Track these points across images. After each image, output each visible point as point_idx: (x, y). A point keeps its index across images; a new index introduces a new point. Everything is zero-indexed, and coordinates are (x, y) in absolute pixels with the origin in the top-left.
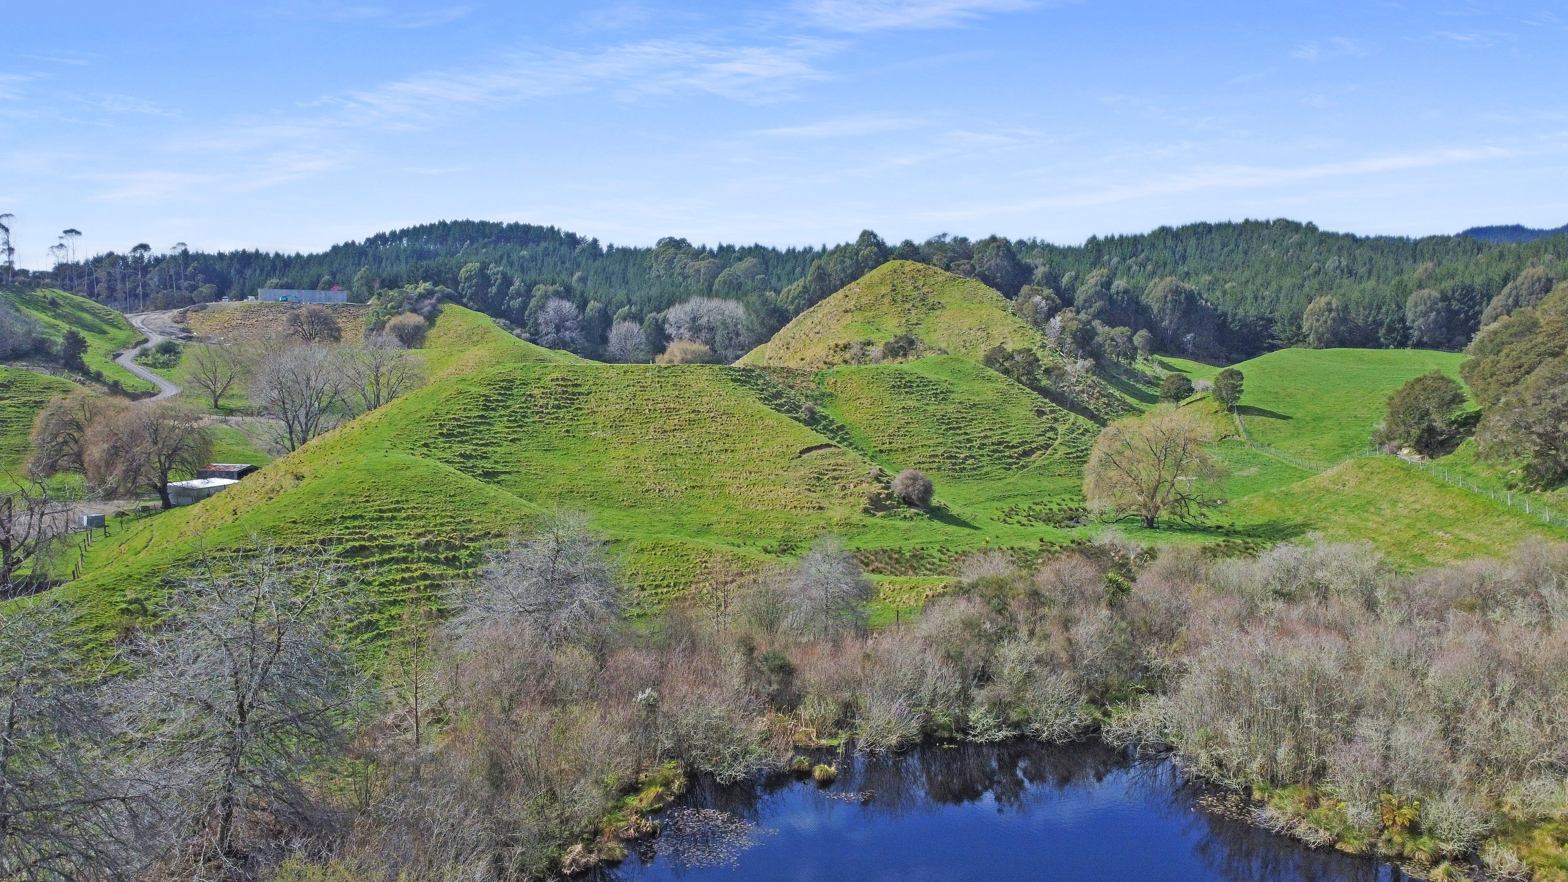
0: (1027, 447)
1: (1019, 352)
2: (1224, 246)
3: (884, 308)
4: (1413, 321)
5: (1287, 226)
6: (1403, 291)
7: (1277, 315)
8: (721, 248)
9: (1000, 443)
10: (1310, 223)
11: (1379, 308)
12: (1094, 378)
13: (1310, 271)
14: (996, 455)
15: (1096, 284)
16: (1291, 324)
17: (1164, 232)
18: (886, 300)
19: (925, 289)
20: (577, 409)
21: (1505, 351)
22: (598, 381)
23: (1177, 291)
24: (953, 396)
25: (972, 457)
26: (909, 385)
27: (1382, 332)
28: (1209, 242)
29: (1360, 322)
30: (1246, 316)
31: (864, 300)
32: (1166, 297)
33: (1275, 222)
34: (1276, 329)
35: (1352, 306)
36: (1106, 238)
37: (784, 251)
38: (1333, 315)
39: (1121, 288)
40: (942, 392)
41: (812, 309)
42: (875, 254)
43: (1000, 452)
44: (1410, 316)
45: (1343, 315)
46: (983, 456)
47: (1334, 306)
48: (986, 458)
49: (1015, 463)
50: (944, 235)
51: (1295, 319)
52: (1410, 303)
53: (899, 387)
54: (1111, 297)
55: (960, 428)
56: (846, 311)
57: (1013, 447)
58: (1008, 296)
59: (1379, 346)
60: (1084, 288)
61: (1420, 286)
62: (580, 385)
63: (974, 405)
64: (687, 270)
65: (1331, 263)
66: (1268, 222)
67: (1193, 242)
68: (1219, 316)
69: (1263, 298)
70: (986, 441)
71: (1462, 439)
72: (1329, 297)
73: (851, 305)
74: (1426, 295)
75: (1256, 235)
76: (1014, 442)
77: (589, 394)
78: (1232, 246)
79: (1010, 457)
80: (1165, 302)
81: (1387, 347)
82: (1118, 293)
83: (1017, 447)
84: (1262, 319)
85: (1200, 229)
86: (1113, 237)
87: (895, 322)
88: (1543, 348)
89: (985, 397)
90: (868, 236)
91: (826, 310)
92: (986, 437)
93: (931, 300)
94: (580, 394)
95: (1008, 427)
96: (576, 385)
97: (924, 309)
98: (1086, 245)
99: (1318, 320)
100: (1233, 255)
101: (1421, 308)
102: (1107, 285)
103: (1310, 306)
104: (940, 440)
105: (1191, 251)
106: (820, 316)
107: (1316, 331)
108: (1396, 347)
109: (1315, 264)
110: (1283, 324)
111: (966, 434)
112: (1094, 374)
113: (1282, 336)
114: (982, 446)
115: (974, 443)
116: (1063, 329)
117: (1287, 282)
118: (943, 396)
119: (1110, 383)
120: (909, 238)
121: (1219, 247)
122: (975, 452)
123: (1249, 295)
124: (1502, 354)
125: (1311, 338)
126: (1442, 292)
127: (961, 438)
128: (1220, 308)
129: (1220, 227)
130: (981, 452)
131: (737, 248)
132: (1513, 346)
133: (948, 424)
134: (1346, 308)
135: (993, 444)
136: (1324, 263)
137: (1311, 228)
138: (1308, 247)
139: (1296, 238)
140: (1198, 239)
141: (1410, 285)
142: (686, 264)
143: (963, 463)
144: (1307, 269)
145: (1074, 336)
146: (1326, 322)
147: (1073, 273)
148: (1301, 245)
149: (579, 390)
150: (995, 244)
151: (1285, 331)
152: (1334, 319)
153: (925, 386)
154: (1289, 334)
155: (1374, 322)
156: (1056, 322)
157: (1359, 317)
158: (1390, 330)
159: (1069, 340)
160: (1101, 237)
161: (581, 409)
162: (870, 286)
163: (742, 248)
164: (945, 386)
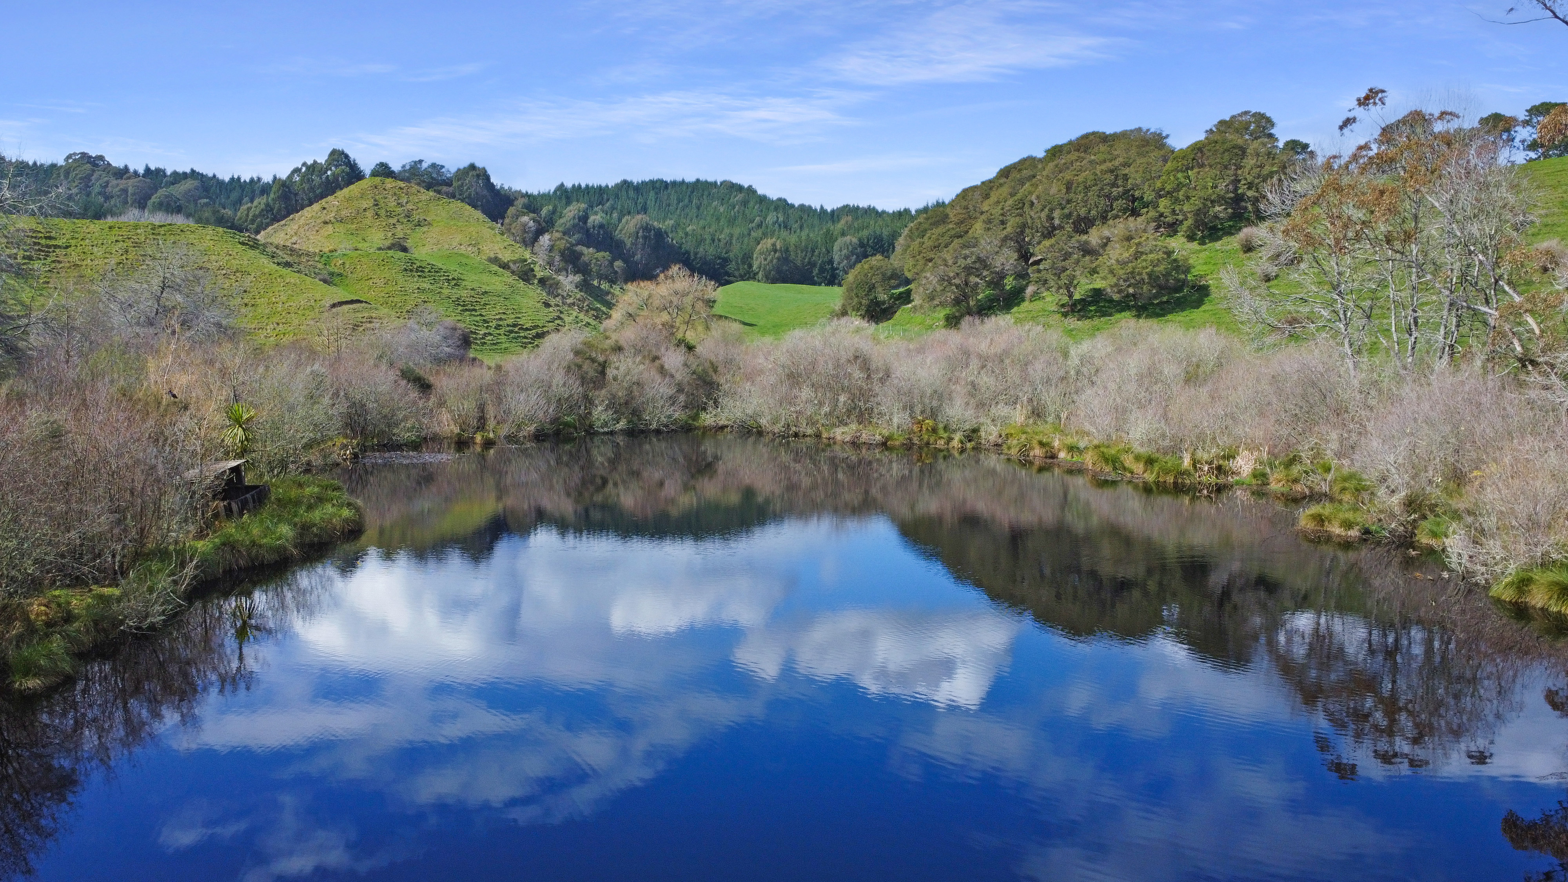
0: (539, 330)
1: (515, 262)
2: (679, 201)
3: (368, 222)
4: (839, 263)
5: (733, 188)
6: (830, 239)
7: (731, 255)
8: (148, 170)
9: (515, 325)
10: (750, 186)
11: (813, 251)
12: (582, 294)
13: (754, 225)
14: (512, 335)
15: (574, 218)
16: (743, 263)
17: (626, 185)
18: (370, 214)
19: (410, 206)
20: (54, 262)
21: (928, 235)
22: (76, 235)
23: (647, 228)
24: (464, 283)
25: (490, 334)
26: (420, 269)
27: (816, 271)
28: (666, 197)
29: (799, 263)
30: (705, 255)
31: (344, 213)
32: (638, 233)
33: (722, 183)
34: (732, 267)
35: (792, 248)
36: (574, 186)
37: (227, 179)
38: (777, 255)
39: (597, 222)
40: (454, 279)
41: (283, 222)
42: (348, 174)
43: (516, 332)
44: (836, 258)
45: (785, 256)
46: (500, 334)
47: (778, 247)
48: (503, 337)
49: (530, 343)
50: (421, 161)
51: (747, 258)
52: (836, 248)
53: (411, 271)
54: (588, 230)
55: (475, 310)
56: (326, 223)
57: (527, 329)
58: (494, 218)
59: (814, 283)
60: (562, 221)
61: (843, 234)
62: (55, 239)
63: (486, 292)
64: (109, 189)
65: (771, 218)
66: (716, 182)
67: (652, 194)
68: (685, 254)
69: (719, 240)
70: (501, 323)
71: (899, 308)
72: (774, 239)
73: (331, 216)
74: (848, 242)
75: (706, 193)
76: (527, 326)
77: (67, 247)
78: (687, 201)
79: (525, 337)
80: (637, 237)
81: (820, 284)
82: (594, 227)
83: (530, 330)
84: (719, 258)
85: (658, 185)
86: (580, 186)
87: (381, 235)
88: (953, 232)
89: (495, 287)
90: (339, 157)
91: (302, 221)
92: (501, 319)
93: (416, 217)
94: (56, 247)
95: (520, 313)
96: (50, 238)
97: (410, 225)
98: (555, 192)
99: (765, 259)
100: (687, 210)
101: (845, 252)
102: (584, 218)
103: (759, 247)
104: (460, 318)
105: (651, 203)
106: (296, 227)
107: (764, 269)
108: (827, 285)
109: (758, 218)
110: (737, 263)
111: (481, 315)
112: (581, 290)
113: (737, 273)
114: (498, 327)
115: (491, 324)
116: (551, 249)
117: (737, 231)
118: (456, 282)
119: (596, 300)
120: (384, 161)
121: (675, 202)
122: (491, 330)
123: (708, 237)
124: (926, 238)
125: (760, 275)
126: (860, 240)
127: (478, 318)
128: (684, 246)
129: (674, 183)
130: (498, 332)
131: (169, 173)
132: (933, 231)
133: (463, 306)
134: (787, 250)
135: (508, 325)
136: (765, 218)
137: (751, 191)
138: (751, 204)
139: (740, 197)
140: (657, 193)
141: (835, 233)
142: (107, 183)
143: (483, 338)
144: (752, 221)
145: (562, 254)
146: (771, 261)
147: (551, 208)
148: (745, 203)
149: (53, 242)
150: (474, 173)
151: (738, 269)
152: (778, 259)
153: (437, 272)
154: (742, 272)
155: (809, 263)
156: (545, 240)
157: (798, 258)
158: (822, 270)
159: (557, 258)
160: (569, 185)
161: (59, 262)
162: (349, 199)
163: (175, 173)
164: (455, 275)
